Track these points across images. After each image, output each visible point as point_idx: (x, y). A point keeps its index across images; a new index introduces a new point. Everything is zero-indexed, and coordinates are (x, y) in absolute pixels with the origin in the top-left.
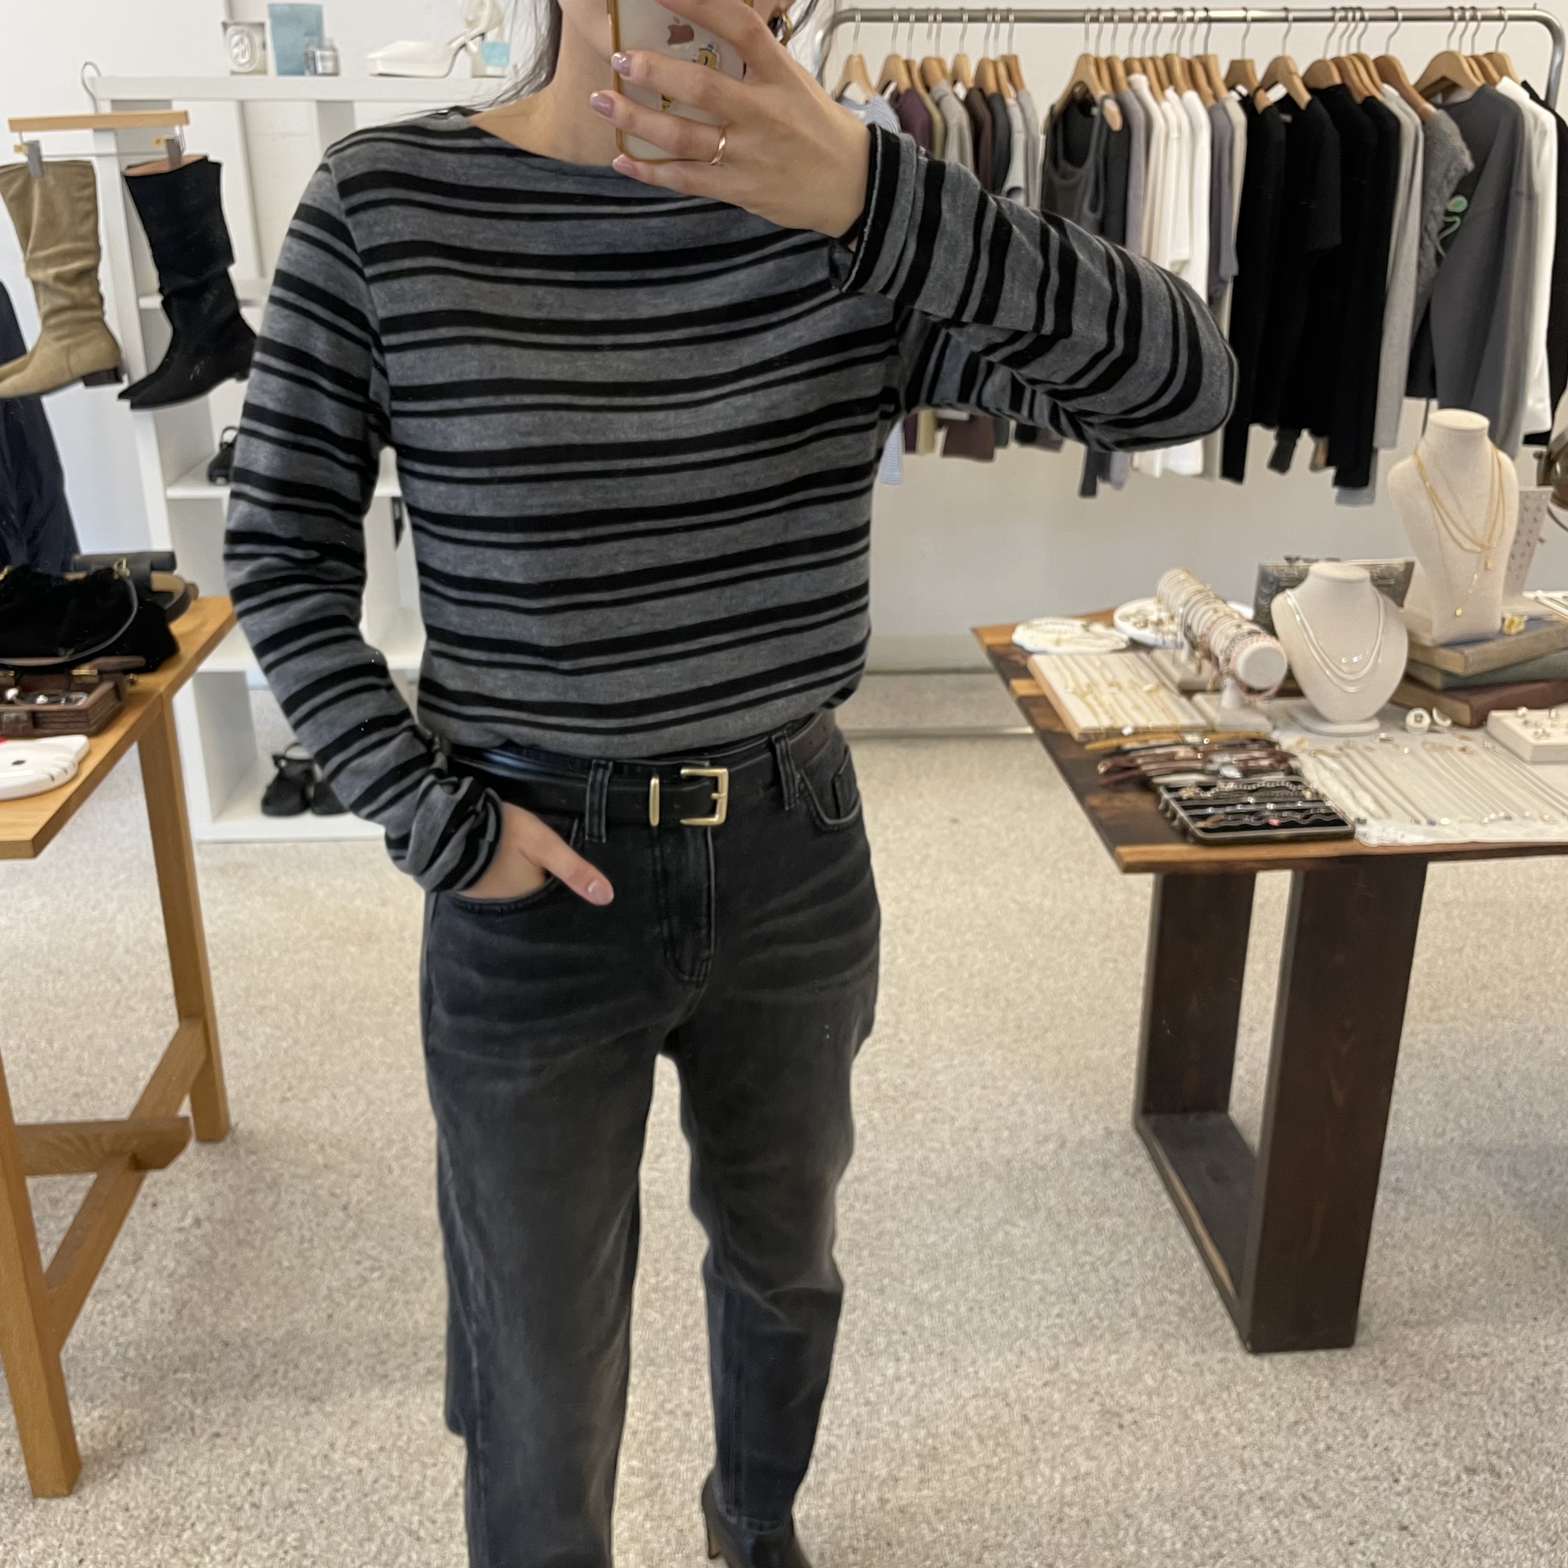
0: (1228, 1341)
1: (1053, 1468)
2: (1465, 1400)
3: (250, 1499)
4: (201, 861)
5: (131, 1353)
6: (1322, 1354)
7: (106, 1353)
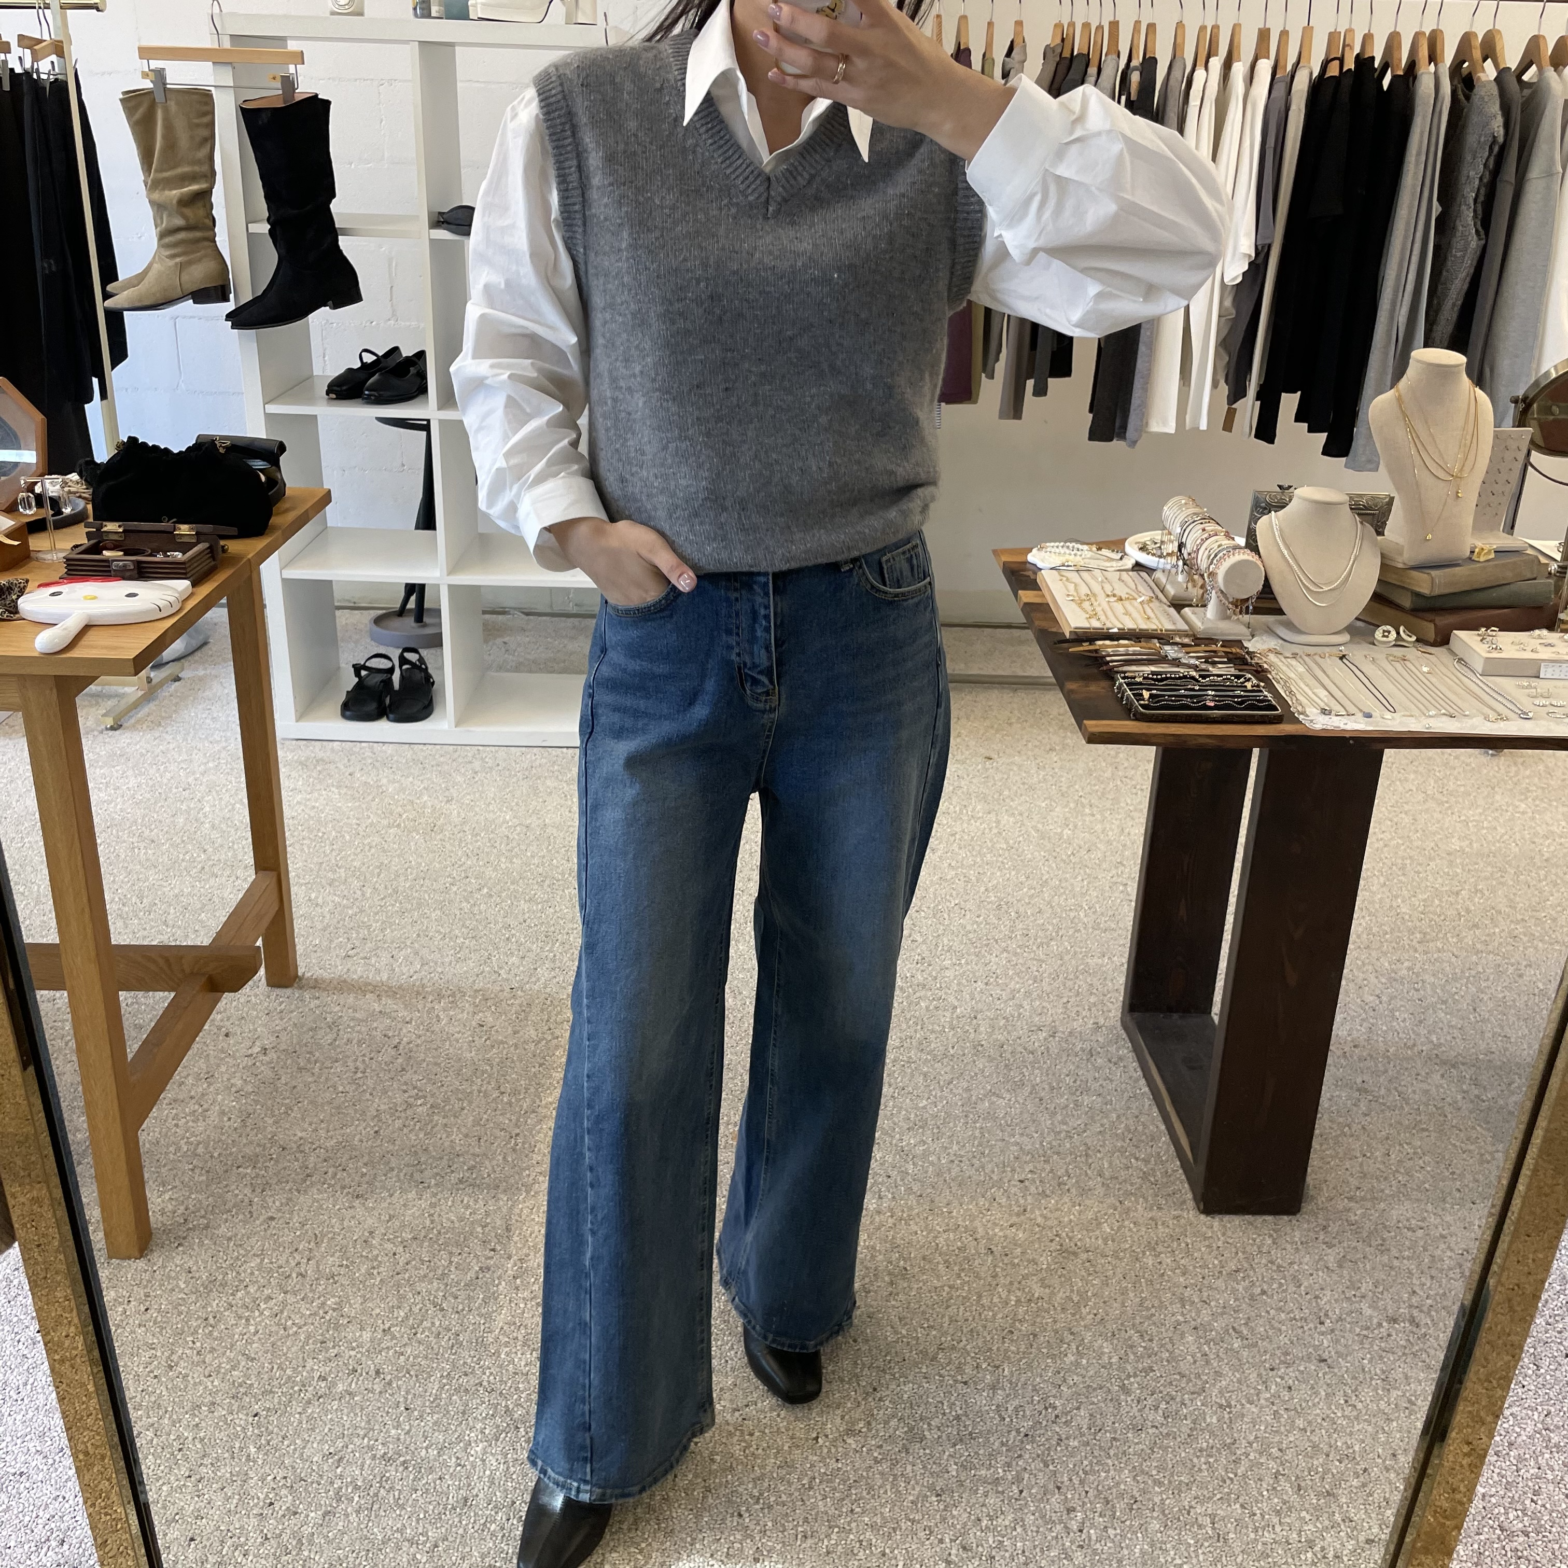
0: (1184, 1202)
1: (1009, 1292)
2: (1396, 1263)
3: (297, 1269)
4: (285, 755)
5: (200, 1150)
6: (1269, 1218)
7: (179, 1149)
